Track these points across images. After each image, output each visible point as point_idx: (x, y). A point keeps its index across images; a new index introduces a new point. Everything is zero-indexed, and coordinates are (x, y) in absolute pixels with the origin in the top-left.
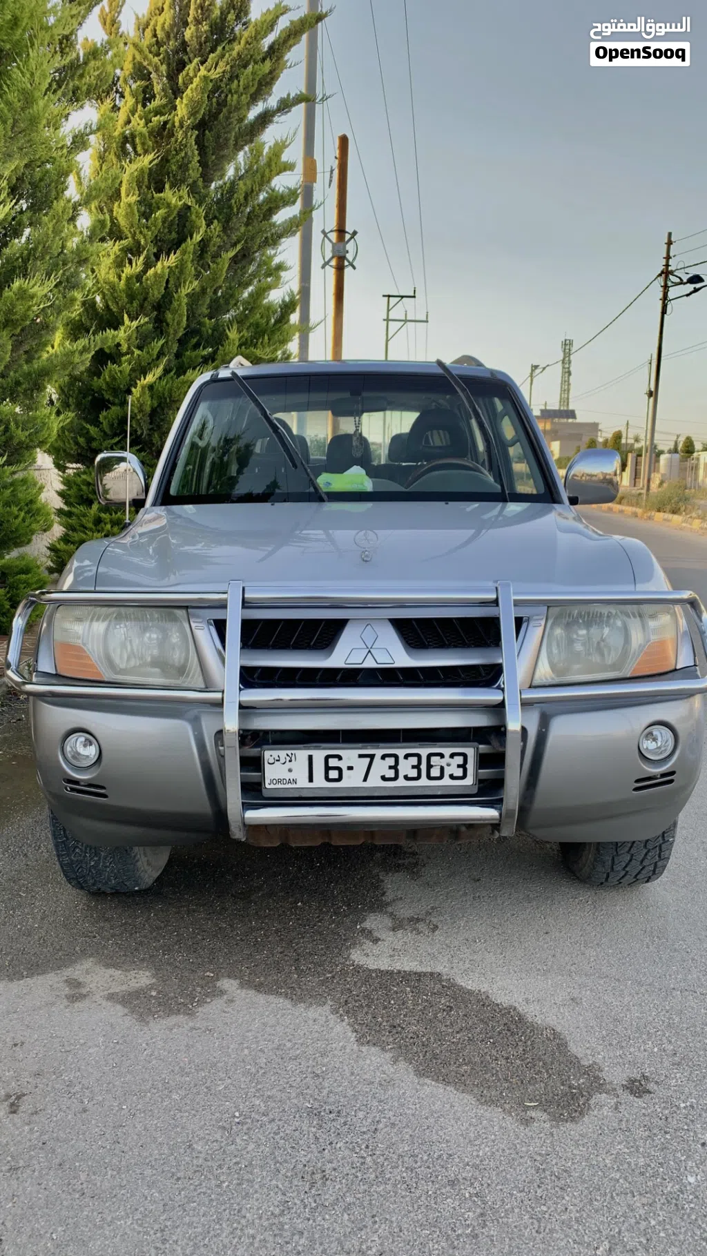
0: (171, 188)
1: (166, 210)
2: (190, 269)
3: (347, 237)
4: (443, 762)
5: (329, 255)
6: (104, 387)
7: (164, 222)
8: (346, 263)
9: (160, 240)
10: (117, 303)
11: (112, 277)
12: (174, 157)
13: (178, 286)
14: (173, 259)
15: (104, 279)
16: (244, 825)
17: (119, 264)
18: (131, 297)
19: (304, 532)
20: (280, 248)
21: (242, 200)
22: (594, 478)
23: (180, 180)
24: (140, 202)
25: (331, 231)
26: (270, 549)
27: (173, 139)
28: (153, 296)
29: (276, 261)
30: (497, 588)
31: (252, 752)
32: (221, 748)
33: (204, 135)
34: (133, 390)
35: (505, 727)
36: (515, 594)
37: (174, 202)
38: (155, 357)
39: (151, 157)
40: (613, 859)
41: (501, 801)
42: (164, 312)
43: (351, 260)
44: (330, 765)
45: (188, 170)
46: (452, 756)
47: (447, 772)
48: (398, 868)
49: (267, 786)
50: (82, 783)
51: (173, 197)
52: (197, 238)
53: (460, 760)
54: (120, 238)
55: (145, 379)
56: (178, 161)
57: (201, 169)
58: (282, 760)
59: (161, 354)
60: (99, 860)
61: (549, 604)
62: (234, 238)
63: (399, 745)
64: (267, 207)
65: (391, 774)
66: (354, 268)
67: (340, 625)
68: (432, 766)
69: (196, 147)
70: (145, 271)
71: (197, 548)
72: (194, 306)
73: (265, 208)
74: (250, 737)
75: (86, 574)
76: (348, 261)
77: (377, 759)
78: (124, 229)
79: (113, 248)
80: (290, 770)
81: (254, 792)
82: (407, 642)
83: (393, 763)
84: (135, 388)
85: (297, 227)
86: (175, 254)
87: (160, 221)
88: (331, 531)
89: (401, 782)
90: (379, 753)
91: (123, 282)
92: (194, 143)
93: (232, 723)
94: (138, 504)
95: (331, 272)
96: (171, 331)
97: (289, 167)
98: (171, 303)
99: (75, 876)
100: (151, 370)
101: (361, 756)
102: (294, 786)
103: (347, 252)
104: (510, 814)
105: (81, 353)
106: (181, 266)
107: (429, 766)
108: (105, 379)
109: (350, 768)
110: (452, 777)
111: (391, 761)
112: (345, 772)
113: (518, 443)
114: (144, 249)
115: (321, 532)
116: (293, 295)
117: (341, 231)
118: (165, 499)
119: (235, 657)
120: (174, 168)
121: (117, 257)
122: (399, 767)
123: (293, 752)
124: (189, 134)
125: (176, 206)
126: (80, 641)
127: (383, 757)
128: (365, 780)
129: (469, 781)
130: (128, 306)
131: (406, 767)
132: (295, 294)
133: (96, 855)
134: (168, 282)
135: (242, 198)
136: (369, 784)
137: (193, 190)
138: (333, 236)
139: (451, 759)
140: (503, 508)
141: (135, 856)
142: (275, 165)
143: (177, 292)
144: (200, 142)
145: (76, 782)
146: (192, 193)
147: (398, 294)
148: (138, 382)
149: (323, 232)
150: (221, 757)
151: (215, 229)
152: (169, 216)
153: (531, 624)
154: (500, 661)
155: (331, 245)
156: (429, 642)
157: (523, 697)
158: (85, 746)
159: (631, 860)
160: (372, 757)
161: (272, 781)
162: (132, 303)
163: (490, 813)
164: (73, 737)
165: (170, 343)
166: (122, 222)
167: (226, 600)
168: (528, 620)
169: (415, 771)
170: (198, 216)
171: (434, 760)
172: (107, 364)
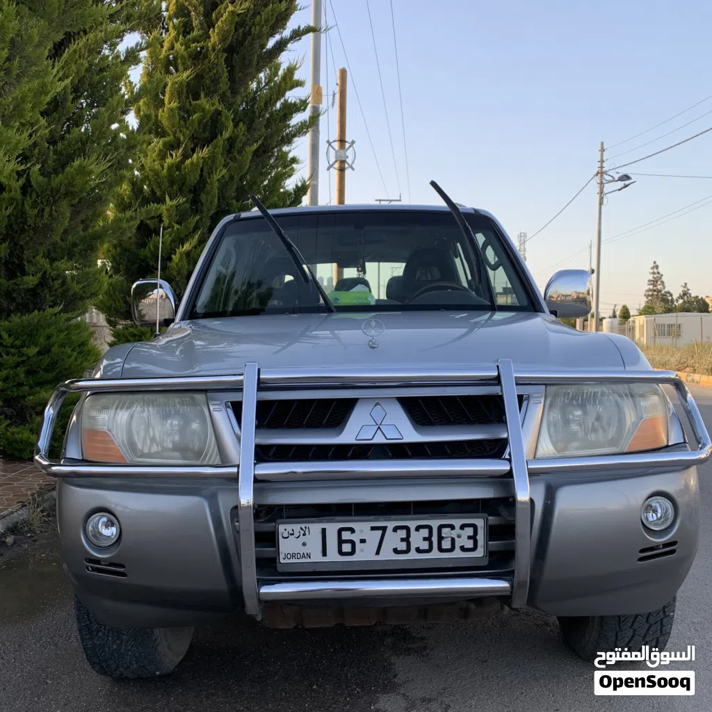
0: (205, 97)
1: (201, 114)
2: (221, 159)
3: (347, 145)
4: (454, 534)
5: (332, 160)
6: (149, 255)
7: (199, 124)
8: (346, 166)
9: (196, 138)
10: (160, 187)
11: (157, 166)
12: (208, 73)
13: (210, 174)
14: (205, 152)
15: (149, 168)
16: (260, 601)
17: (163, 157)
18: (172, 182)
19: (314, 333)
20: (294, 145)
21: (263, 107)
22: (568, 298)
23: (213, 91)
24: (180, 108)
25: (334, 141)
26: (285, 345)
27: (207, 60)
28: (190, 181)
29: (291, 156)
30: (498, 367)
31: (267, 527)
32: (237, 524)
33: (232, 57)
34: (173, 256)
35: (514, 497)
36: (516, 371)
37: (207, 107)
38: (191, 230)
39: (188, 73)
40: (617, 635)
41: (513, 572)
42: (199, 195)
43: (350, 163)
44: (343, 538)
45: (219, 84)
46: (462, 527)
47: (458, 543)
48: (408, 651)
49: (282, 561)
50: (103, 563)
51: (207, 104)
52: (226, 135)
53: (470, 531)
54: (164, 136)
55: (183, 247)
56: (211, 77)
57: (229, 83)
58: (296, 534)
59: (196, 228)
60: (121, 643)
61: (547, 383)
62: (256, 136)
63: (410, 516)
64: (283, 113)
65: (403, 546)
66: (353, 169)
67: (350, 404)
68: (443, 538)
69: (225, 66)
70: (182, 161)
71: (221, 347)
72: (224, 191)
73: (282, 114)
74: (264, 512)
75: (114, 370)
76: (348, 164)
77: (389, 531)
78: (167, 129)
79: (157, 143)
80: (304, 544)
81: (270, 568)
82: (414, 420)
83: (404, 536)
84: (175, 254)
85: (307, 129)
86: (208, 147)
87: (196, 122)
88: (336, 332)
89: (413, 555)
90: (391, 525)
91: (165, 170)
92: (223, 63)
93: (246, 497)
94: (167, 322)
95: (335, 173)
96: (205, 209)
97: (299, 84)
98: (205, 187)
99: (99, 661)
100: (188, 240)
101: (373, 528)
102: (308, 560)
103: (347, 157)
104: (521, 585)
105: (128, 221)
106: (213, 157)
107: (440, 538)
108: (150, 249)
109: (363, 541)
110: (463, 548)
111: (403, 534)
112: (359, 546)
113: (501, 268)
114: (182, 144)
115: (328, 332)
116: (305, 181)
117: (342, 141)
118: (191, 315)
119: (250, 436)
120: (208, 82)
121: (160, 150)
122: (411, 540)
123: (307, 525)
124: (220, 56)
125: (209, 111)
126: (106, 428)
127: (395, 529)
128: (378, 553)
129: (480, 553)
130: (169, 189)
131: (417, 539)
132: (306, 180)
133: (118, 639)
134: (202, 170)
135: (262, 104)
136: (381, 557)
137: (223, 98)
138: (336, 145)
139: (462, 531)
140: (491, 316)
141: (156, 640)
142: (289, 81)
143: (210, 178)
144: (228, 62)
145: (97, 561)
146: (222, 101)
147: (387, 198)
148: (177, 250)
149: (328, 142)
150: (237, 532)
151: (241, 129)
152: (203, 118)
153: (532, 401)
154: (505, 436)
155: (334, 152)
156: (435, 419)
157: (529, 467)
158: (107, 527)
159: (633, 636)
160: (384, 529)
161: (286, 556)
162: (172, 187)
163: (502, 584)
164: (96, 517)
165: (204, 219)
166: (165, 123)
167: (242, 381)
168: (528, 399)
169: (427, 543)
170: (227, 118)
171: (445, 531)
172: (151, 237)
